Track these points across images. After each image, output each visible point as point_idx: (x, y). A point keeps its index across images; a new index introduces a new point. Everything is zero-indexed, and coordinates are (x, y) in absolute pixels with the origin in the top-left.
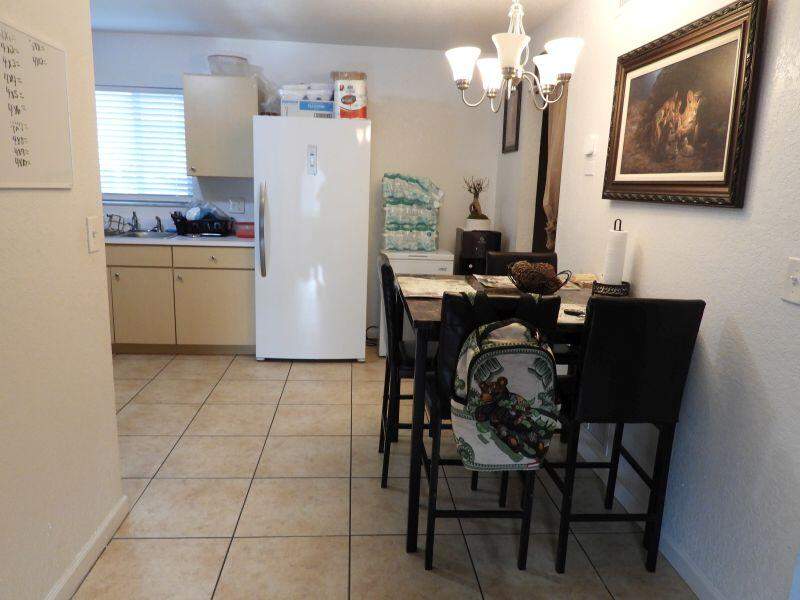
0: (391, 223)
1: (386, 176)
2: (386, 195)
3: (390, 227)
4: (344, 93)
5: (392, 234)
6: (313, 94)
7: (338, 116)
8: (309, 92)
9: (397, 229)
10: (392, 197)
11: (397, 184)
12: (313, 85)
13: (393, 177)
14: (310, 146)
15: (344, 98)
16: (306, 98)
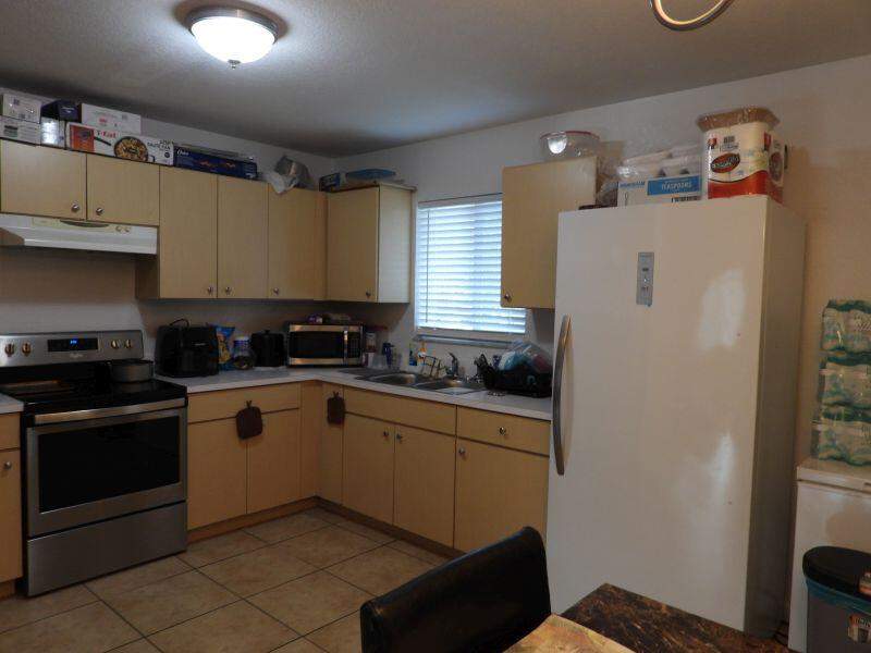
0: (839, 404)
1: (831, 305)
2: (829, 345)
3: (833, 410)
4: (718, 153)
5: (839, 427)
6: (673, 166)
7: (706, 197)
8: (668, 164)
9: (849, 418)
10: (840, 349)
11: (855, 323)
12: (675, 150)
13: (847, 307)
14: (641, 255)
15: (715, 161)
16: (662, 174)
